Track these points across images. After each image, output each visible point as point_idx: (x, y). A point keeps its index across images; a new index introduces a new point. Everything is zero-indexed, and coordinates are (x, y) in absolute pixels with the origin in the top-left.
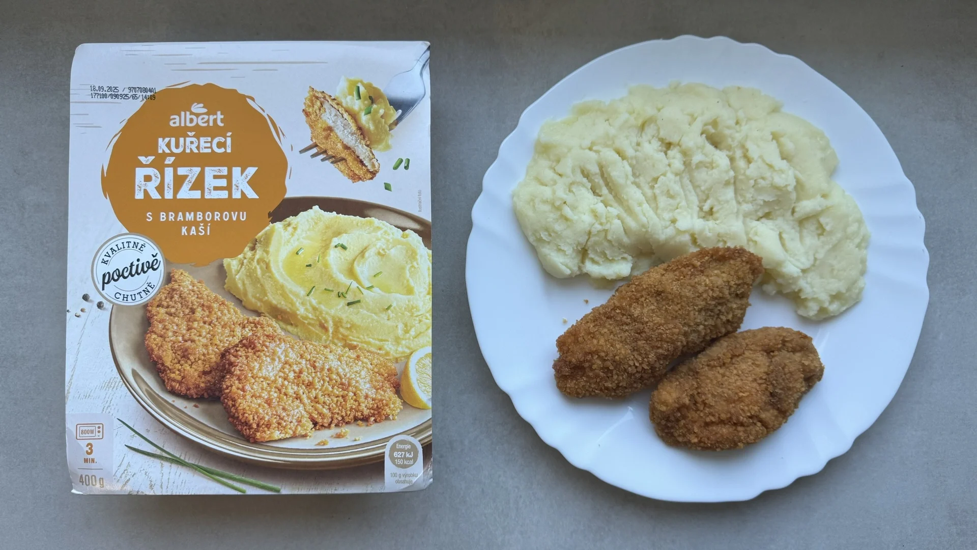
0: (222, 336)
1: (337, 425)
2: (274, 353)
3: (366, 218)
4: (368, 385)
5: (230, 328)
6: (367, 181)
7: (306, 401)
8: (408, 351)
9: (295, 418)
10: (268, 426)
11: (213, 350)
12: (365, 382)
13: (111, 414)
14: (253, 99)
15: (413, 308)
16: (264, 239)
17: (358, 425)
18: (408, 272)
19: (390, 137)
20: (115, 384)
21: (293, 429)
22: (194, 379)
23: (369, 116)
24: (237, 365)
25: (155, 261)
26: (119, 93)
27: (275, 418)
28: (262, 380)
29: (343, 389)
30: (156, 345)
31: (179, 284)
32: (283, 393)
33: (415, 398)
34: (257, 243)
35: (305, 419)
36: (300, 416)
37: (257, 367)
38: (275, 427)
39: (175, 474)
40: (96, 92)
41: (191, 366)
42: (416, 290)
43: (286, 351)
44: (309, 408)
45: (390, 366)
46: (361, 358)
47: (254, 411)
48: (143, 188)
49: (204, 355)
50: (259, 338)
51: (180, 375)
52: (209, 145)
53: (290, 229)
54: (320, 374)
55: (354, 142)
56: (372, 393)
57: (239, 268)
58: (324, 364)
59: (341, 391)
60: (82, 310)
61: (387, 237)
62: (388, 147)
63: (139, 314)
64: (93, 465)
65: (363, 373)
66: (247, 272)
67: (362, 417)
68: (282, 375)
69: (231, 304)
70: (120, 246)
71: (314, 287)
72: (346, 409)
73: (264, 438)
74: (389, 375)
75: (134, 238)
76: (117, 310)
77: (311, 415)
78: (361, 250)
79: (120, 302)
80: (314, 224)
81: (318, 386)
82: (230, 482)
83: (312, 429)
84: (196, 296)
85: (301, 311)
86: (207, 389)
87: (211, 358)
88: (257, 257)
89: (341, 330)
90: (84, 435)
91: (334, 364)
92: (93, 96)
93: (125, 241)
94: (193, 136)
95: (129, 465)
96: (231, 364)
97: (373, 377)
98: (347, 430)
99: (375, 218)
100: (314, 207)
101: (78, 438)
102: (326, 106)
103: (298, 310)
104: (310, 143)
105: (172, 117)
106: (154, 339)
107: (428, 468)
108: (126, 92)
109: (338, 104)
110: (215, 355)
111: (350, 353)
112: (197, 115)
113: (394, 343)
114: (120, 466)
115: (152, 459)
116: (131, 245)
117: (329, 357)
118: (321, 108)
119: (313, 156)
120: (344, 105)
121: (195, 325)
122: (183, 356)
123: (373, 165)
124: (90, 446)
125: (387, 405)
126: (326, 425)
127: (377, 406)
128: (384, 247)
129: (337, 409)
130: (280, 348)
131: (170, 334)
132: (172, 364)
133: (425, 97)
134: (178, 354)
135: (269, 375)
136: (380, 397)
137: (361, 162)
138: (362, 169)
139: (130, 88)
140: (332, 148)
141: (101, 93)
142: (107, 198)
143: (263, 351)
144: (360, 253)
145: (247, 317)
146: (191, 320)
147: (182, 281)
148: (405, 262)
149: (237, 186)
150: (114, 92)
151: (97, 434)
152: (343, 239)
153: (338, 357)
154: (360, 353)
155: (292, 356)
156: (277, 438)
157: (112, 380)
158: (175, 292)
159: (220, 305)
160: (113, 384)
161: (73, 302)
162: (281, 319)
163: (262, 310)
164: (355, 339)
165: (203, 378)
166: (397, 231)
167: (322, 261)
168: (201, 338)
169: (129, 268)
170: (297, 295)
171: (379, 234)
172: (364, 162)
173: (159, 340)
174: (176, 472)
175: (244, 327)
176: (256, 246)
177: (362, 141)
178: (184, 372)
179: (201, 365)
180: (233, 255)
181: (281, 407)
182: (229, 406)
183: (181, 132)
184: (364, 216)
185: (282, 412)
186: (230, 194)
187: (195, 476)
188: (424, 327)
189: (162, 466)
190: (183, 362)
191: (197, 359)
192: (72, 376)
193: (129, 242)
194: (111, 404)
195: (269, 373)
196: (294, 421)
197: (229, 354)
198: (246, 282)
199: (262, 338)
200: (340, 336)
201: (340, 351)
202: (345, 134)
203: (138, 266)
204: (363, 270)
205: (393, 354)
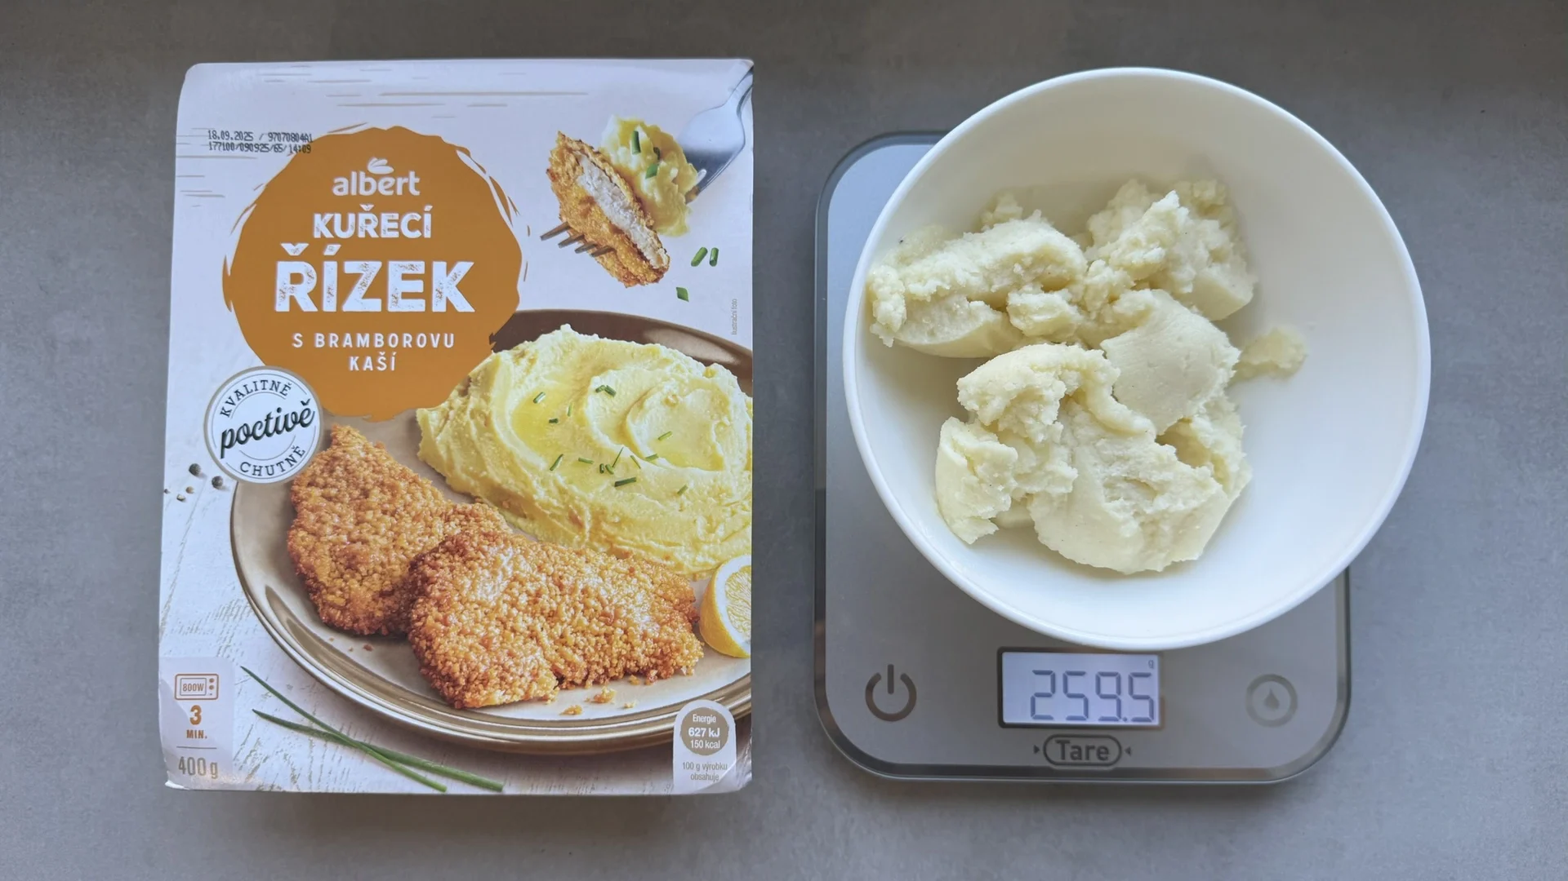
0: (412, 534)
1: (596, 682)
2: (496, 563)
3: (646, 345)
4: (647, 618)
5: (426, 521)
6: (651, 285)
7: (546, 641)
8: (712, 562)
9: (528, 669)
10: (485, 682)
11: (396, 557)
12: (642, 613)
13: (231, 659)
14: (467, 152)
15: (721, 491)
16: (482, 378)
17: (630, 682)
18: (713, 432)
19: (687, 213)
20: (238, 610)
21: (525, 687)
22: (366, 603)
23: (652, 180)
24: (436, 582)
25: (307, 412)
26: (253, 142)
27: (497, 669)
28: (476, 606)
29: (607, 624)
30: (305, 547)
31: (345, 449)
32: (509, 628)
33: (726, 641)
34: (471, 384)
35: (545, 672)
36: (537, 667)
37: (467, 586)
38: (496, 684)
39: (333, 759)
40: (217, 140)
41: (361, 582)
42: (726, 462)
43: (514, 559)
44: (551, 653)
45: (684, 587)
46: (636, 572)
47: (462, 656)
48: (288, 295)
49: (382, 565)
50: (472, 538)
51: (343, 597)
52: (395, 225)
53: (524, 362)
54: (570, 598)
55: (628, 221)
56: (653, 631)
57: (441, 425)
58: (576, 581)
59: (603, 627)
60: (188, 490)
61: (680, 375)
62: (683, 230)
63: (278, 498)
64: (202, 742)
65: (639, 597)
66: (454, 431)
67: (637, 669)
68: (508, 598)
69: (427, 482)
70: (251, 387)
71: (561, 456)
72: (611, 656)
73: (477, 701)
74: (682, 601)
75: (272, 375)
76: (245, 490)
77: (553, 666)
78: (638, 395)
79: (248, 478)
80: (562, 353)
81: (566, 617)
82: (422, 774)
83: (555, 687)
84: (371, 469)
85: (540, 495)
86: (387, 620)
87: (394, 571)
88: (471, 406)
89: (605, 526)
90: (187, 693)
91: (593, 582)
92: (213, 147)
93: (258, 379)
94: (371, 211)
95: (258, 742)
96: (427, 580)
97: (656, 604)
98: (612, 690)
99: (662, 344)
100: (562, 327)
101: (178, 697)
102: (585, 163)
103: (535, 492)
104: (558, 223)
105: (336, 180)
106: (303, 539)
107: (745, 755)
108: (266, 139)
109: (603, 161)
110: (400, 565)
111: (618, 564)
112: (377, 177)
113: (690, 549)
114: (244, 744)
115: (296, 733)
116: (268, 386)
117: (584, 569)
118: (577, 168)
119: (563, 244)
120: (614, 161)
121: (369, 515)
122: (349, 567)
123: (659, 259)
124: (196, 711)
125: (678, 650)
126: (579, 681)
127: (662, 652)
128: (675, 392)
129: (597, 655)
130: (505, 555)
131: (328, 530)
132: (330, 579)
133: (745, 147)
134: (341, 563)
135: (487, 599)
136: (666, 637)
137: (640, 254)
138: (641, 266)
139: (271, 135)
140: (593, 232)
141: (225, 141)
142: (230, 309)
143: (479, 559)
144: (636, 402)
145: (452, 504)
146: (362, 507)
147: (349, 444)
148: (709, 417)
149: (440, 293)
150: (245, 140)
151: (209, 691)
152: (609, 378)
153: (598, 570)
154: (634, 564)
155: (525, 567)
156: (497, 702)
157: (234, 603)
158: (337, 463)
159: (410, 483)
160: (235, 610)
161: (174, 476)
162: (507, 507)
163: (478, 492)
164: (627, 541)
165: (380, 602)
166: (697, 365)
167: (575, 414)
168: (377, 537)
169: (264, 423)
170: (533, 469)
171: (667, 369)
172: (645, 254)
173: (310, 539)
174: (334, 756)
175: (448, 520)
176: (469, 388)
177: (642, 220)
178: (350, 593)
179: (378, 582)
180: (432, 403)
181: (506, 651)
182: (422, 648)
183: (350, 205)
184: (643, 341)
185: (507, 658)
186: (429, 305)
187: (365, 761)
188: (741, 524)
189: (311, 746)
190: (348, 576)
191: (371, 572)
192: (171, 596)
193: (264, 381)
194: (232, 643)
195: (487, 596)
196: (527, 674)
197: (424, 564)
198: (452, 447)
199: (476, 538)
200: (603, 537)
201: (602, 562)
202: (615, 209)
203: (277, 419)
204: (641, 429)
205: (688, 566)
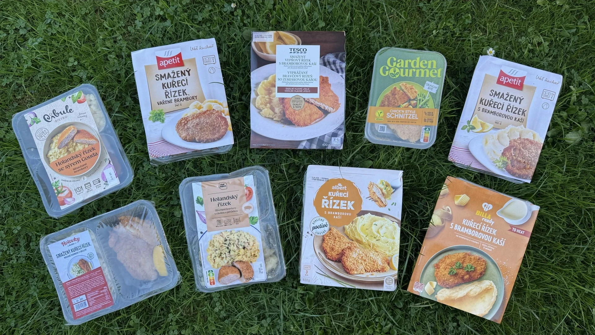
0: (343, 245)
1: (372, 272)
2: (356, 251)
3: (382, 217)
5: (345, 243)
6: (384, 207)
7: (364, 265)
8: (392, 254)
9: (361, 269)
10: (353, 270)
12: (380, 261)
13: (312, 263)
14: (355, 183)
15: (394, 243)
16: (355, 221)
17: (377, 272)
18: (393, 233)
19: (391, 196)
20: (314, 256)
21: (360, 271)
22: (335, 256)
23: (385, 190)
24: (346, 253)
25: (327, 224)
26: (319, 179)
27: (355, 268)
28: (352, 258)
31: (333, 231)
32: (358, 262)
33: (394, 267)
34: (353, 222)
35: (363, 269)
37: (351, 254)
38: (355, 271)
41: (334, 252)
42: (396, 238)
45: (387, 258)
46: (379, 255)
47: (350, 266)
48: (324, 205)
49: (338, 250)
50: (352, 247)
52: (342, 195)
53: (362, 219)
54: (368, 258)
55: (381, 197)
56: (381, 264)
57: (348, 228)
58: (369, 255)
59: (373, 263)
60: (307, 236)
61: (388, 223)
62: (390, 199)
63: (322, 237)
64: (307, 276)
65: (379, 259)
66: (350, 229)
67: (378, 270)
68: (358, 257)
69: (346, 237)
70: (318, 220)
71: (368, 235)
72: (374, 268)
73: (352, 273)
74: (386, 260)
75: (321, 218)
76: (316, 236)
77: (365, 268)
78: (381, 226)
79: (317, 234)
80: (368, 218)
81: (367, 261)
82: (343, 284)
83: (365, 272)
84: (337, 234)
85: (364, 241)
86: (338, 259)
88: (353, 225)
90: (305, 268)
91: (372, 256)
92: (313, 179)
93: (319, 218)
94: (338, 192)
95: (317, 277)
96: (344, 253)
97: (382, 260)
98: (374, 273)
99: (385, 218)
100: (368, 213)
102: (374, 186)
104: (369, 196)
105: (333, 187)
106: (325, 245)
107: (396, 285)
108: (321, 179)
109: (377, 186)
110: (340, 250)
111: (376, 253)
112: (340, 187)
113: (388, 252)
114: (314, 277)
115: (323, 276)
116: (321, 220)
117: (370, 253)
119: (370, 199)
120: (379, 187)
121: (336, 242)
123: (386, 203)
124: (306, 271)
125: (385, 268)
126: (369, 271)
127: (383, 268)
128: (387, 226)
129: (372, 267)
130: (358, 250)
131: (329, 244)
132: (329, 252)
133: (401, 186)
134: (331, 249)
135: (354, 257)
136: (384, 266)
138: (382, 204)
140: (375, 198)
141: (315, 179)
142: (314, 206)
143: (353, 250)
145: (349, 241)
146: (335, 240)
148: (393, 230)
149: (349, 206)
151: (309, 268)
152: (376, 223)
153: (373, 254)
154: (379, 253)
155: (361, 252)
156: (355, 273)
157: (313, 254)
158: (331, 233)
159: (343, 237)
161: (305, 233)
162: (358, 242)
163: (354, 240)
164: (378, 250)
165: (337, 256)
166: (391, 222)
167: (370, 228)
168: (337, 245)
169: (320, 226)
170: (363, 237)
171: (386, 222)
172: (383, 202)
174: (330, 280)
175: (349, 244)
177: (383, 197)
178: (332, 254)
179: (337, 253)
180: (347, 225)
181: (357, 265)
182: (343, 264)
183: (335, 191)
185: (357, 267)
186: (347, 208)
187: (334, 281)
188: (398, 249)
189: (326, 278)
190: (332, 251)
191: (336, 251)
194: (313, 261)
197: (344, 250)
198: (350, 232)
200: (374, 248)
201: (373, 252)
202: (379, 194)
203: (322, 225)
204: (381, 231)
205: (388, 255)
